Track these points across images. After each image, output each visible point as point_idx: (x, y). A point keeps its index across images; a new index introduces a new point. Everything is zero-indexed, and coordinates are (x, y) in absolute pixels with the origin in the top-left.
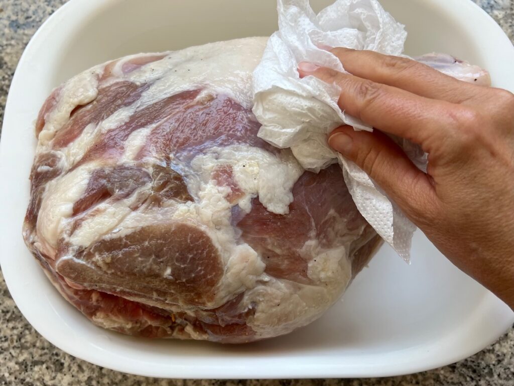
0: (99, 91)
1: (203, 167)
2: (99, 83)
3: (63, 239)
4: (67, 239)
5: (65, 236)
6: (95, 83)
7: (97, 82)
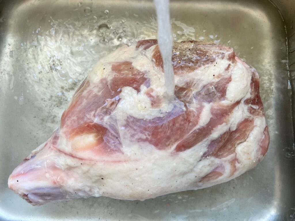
0: (235, 152)
1: (167, 105)
2: (236, 158)
3: (233, 62)
4: (230, 62)
5: (232, 64)
6: (238, 157)
7: (237, 158)
